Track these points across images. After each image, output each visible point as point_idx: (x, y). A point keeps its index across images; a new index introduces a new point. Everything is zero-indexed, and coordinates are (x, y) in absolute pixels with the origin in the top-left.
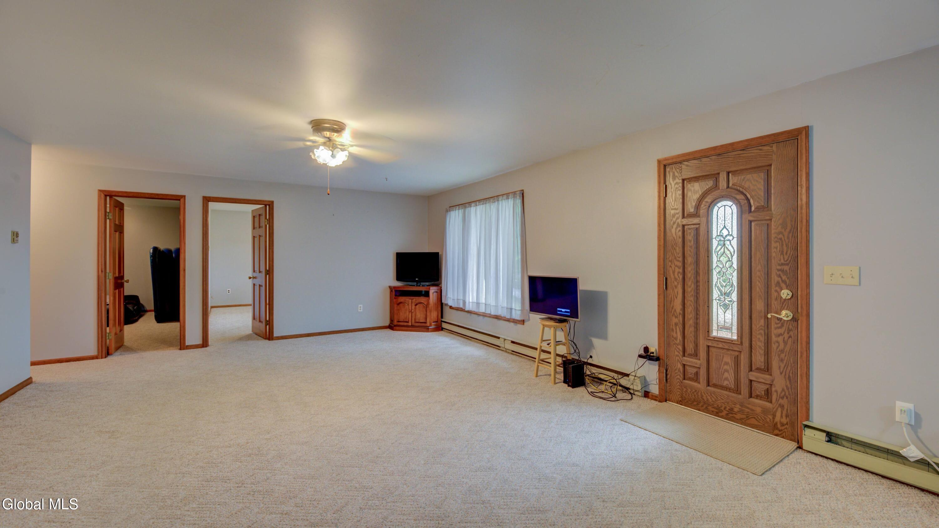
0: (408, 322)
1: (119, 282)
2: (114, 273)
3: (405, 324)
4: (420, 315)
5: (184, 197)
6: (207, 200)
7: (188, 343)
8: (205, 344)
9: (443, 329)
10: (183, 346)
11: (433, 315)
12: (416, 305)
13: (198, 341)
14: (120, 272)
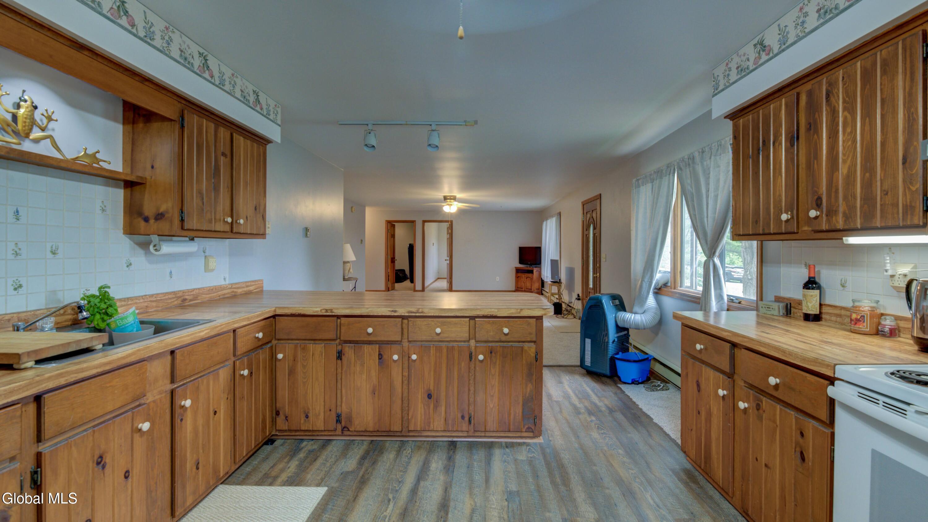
0: (522, 288)
1: (393, 260)
2: (391, 256)
3: (521, 289)
4: (528, 285)
5: (415, 221)
6: (424, 222)
7: (416, 289)
8: (423, 290)
9: (542, 294)
10: (415, 290)
11: (537, 285)
12: (527, 278)
13: (420, 289)
14: (393, 256)
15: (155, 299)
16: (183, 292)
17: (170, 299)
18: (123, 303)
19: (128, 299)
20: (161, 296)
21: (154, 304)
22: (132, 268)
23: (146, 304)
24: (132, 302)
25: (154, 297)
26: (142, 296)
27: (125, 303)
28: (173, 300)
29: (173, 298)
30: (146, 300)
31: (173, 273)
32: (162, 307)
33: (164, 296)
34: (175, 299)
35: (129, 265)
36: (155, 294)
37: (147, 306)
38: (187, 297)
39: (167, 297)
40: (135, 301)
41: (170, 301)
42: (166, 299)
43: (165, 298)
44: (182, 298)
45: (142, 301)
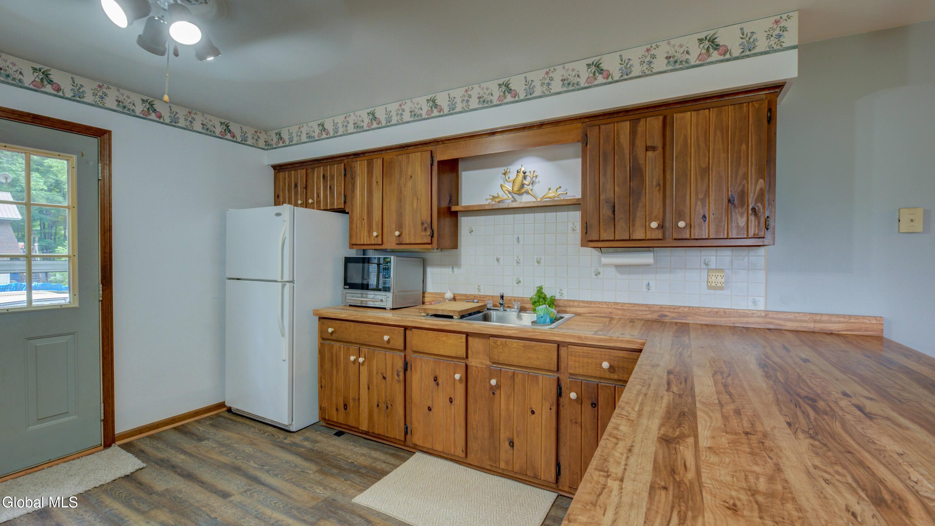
15: (621, 308)
16: (661, 308)
17: (641, 311)
18: (586, 305)
19: (591, 302)
20: (627, 305)
21: (620, 312)
22: (600, 276)
23: (610, 310)
24: (595, 306)
25: (620, 305)
26: (606, 302)
27: (588, 305)
28: (645, 313)
29: (647, 311)
30: (610, 307)
31: (651, 285)
32: (629, 316)
33: (633, 307)
34: (648, 313)
35: (598, 274)
36: (620, 303)
37: (610, 312)
38: (667, 314)
39: (636, 308)
40: (597, 305)
41: (641, 313)
42: (636, 310)
43: (633, 308)
44: (660, 313)
45: (605, 306)
